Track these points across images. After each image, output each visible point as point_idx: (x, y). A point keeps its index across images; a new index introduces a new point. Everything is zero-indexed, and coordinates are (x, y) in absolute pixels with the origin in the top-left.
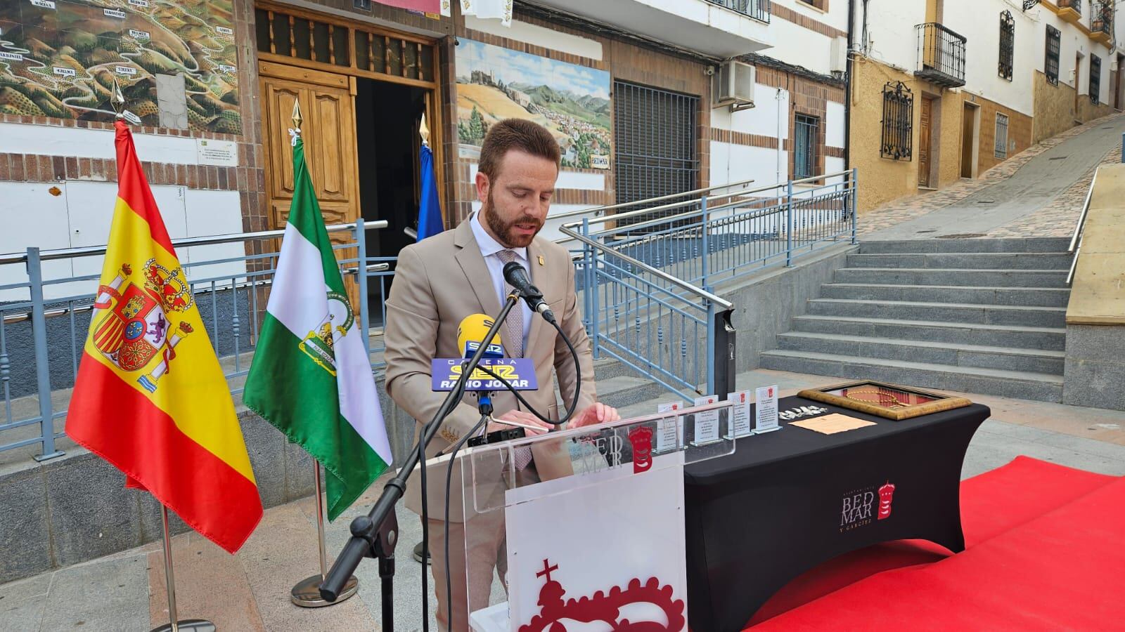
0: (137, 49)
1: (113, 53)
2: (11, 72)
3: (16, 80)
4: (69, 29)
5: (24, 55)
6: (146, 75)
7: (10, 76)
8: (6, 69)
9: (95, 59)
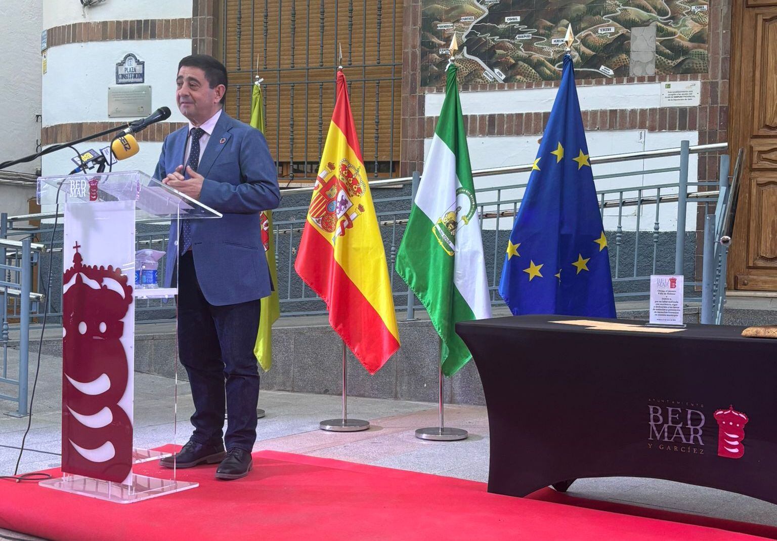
0: (618, 9)
1: (597, 17)
2: (523, 50)
3: (525, 55)
4: (566, 5)
5: (533, 34)
6: (623, 31)
7: (522, 53)
8: (520, 47)
9: (583, 26)
